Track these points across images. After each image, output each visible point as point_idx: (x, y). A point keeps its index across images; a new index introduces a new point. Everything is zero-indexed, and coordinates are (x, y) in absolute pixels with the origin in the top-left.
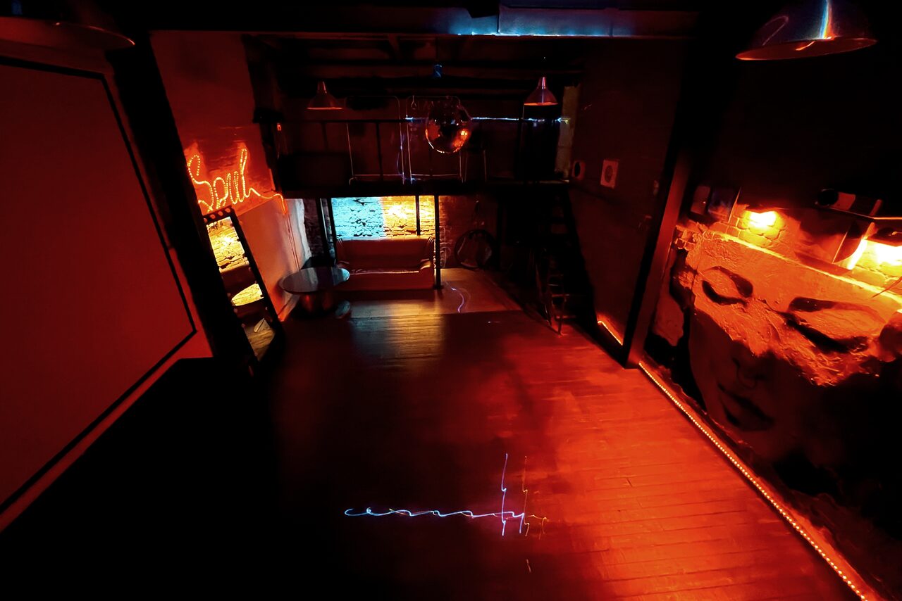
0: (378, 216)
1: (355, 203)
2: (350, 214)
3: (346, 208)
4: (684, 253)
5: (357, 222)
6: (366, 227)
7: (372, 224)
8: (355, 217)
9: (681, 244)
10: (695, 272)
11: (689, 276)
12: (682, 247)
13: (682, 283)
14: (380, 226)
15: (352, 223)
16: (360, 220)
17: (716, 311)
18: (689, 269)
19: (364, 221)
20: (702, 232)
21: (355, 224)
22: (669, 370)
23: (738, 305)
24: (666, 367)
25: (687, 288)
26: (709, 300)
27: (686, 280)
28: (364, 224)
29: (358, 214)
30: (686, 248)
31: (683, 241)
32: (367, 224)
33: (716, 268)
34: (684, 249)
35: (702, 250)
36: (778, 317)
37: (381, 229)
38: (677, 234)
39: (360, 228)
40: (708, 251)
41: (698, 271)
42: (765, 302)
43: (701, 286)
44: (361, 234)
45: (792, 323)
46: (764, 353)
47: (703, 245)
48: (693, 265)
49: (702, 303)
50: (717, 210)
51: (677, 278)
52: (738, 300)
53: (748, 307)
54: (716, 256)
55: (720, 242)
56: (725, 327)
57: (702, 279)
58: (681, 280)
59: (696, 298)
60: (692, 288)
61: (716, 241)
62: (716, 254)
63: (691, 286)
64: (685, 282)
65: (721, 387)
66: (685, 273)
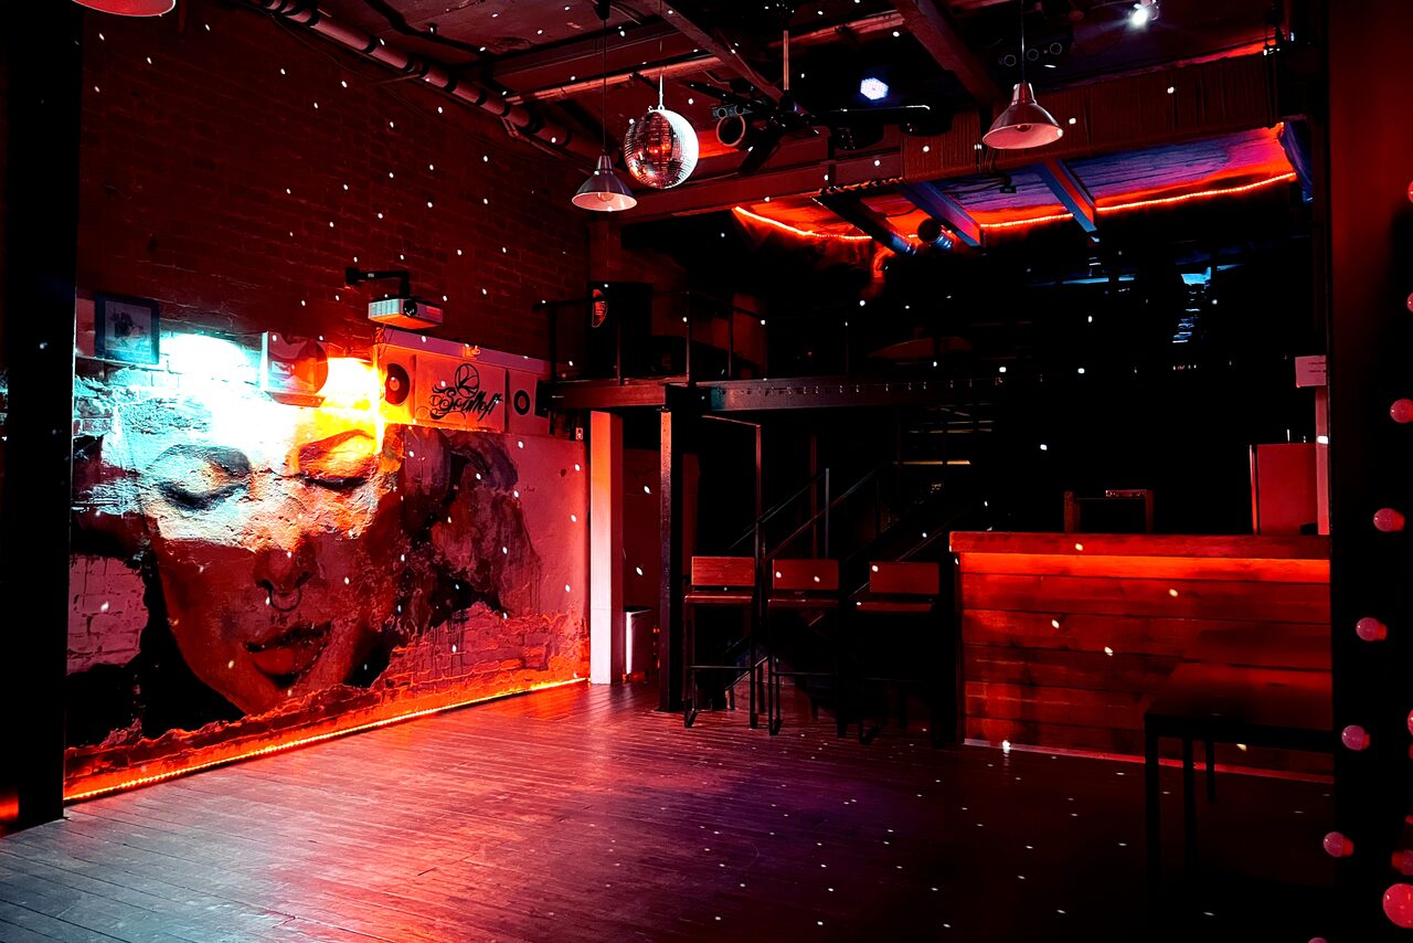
4: (93, 445)
10: (134, 475)
11: (124, 489)
13: (107, 510)
18: (116, 473)
20: (108, 394)
23: (238, 495)
25: (131, 513)
26: (185, 513)
27: (114, 500)
30: (91, 433)
33: (171, 452)
34: (83, 435)
36: (292, 483)
41: (140, 469)
42: (270, 471)
43: (158, 495)
45: (311, 481)
46: (299, 542)
48: (122, 463)
49: (176, 526)
50: (126, 346)
51: (85, 506)
52: (234, 488)
53: (251, 490)
54: (161, 430)
55: (160, 402)
56: (234, 540)
57: (155, 482)
58: (104, 505)
59: (159, 523)
60: (141, 509)
61: (151, 401)
62: (160, 426)
63: (136, 507)
64: (115, 505)
65: (251, 646)
66: (107, 487)
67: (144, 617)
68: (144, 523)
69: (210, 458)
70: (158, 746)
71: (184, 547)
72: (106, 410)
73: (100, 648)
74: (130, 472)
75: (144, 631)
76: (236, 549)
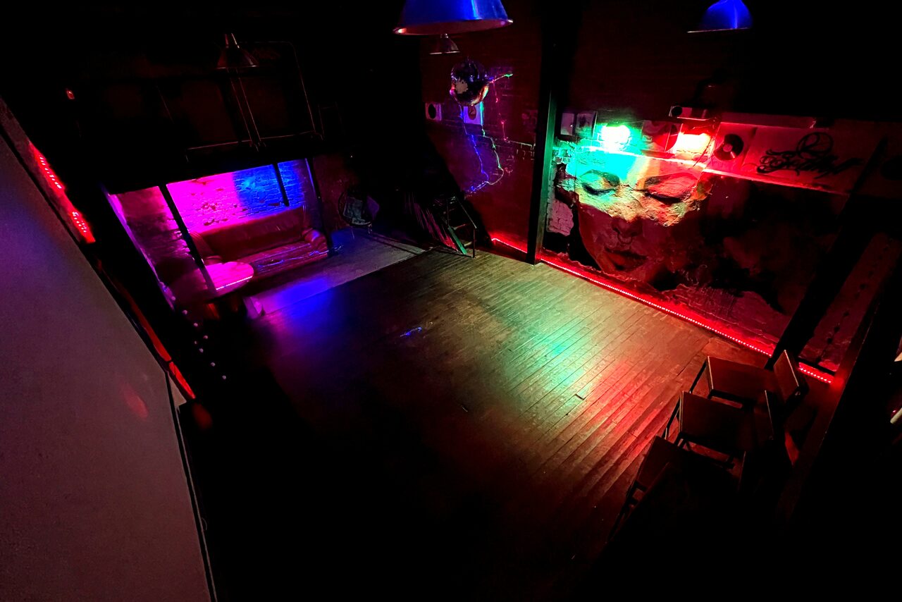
2: (192, 199)
4: (563, 166)
5: (203, 208)
6: (217, 211)
7: (225, 206)
8: (199, 201)
9: (559, 160)
10: (575, 178)
11: (571, 182)
12: (560, 162)
13: (566, 189)
14: (236, 206)
15: (197, 210)
16: (207, 204)
17: (596, 201)
18: (570, 177)
19: (213, 204)
21: (202, 211)
23: (611, 193)
24: (564, 252)
25: (571, 191)
26: (590, 195)
27: (568, 186)
28: (214, 208)
29: (202, 198)
31: (560, 157)
33: (590, 172)
34: (562, 163)
35: (577, 161)
36: (638, 193)
37: (238, 210)
38: (554, 154)
39: (210, 213)
42: (628, 186)
43: (581, 187)
44: (213, 221)
45: (649, 194)
46: (634, 218)
47: (577, 157)
48: (572, 173)
49: (585, 199)
50: (582, 130)
51: (560, 186)
52: (610, 190)
53: (618, 192)
54: (588, 163)
57: (582, 182)
58: (565, 187)
59: (580, 196)
60: (575, 190)
63: (573, 189)
64: (568, 188)
65: (608, 250)
66: (566, 181)
67: (572, 225)
68: (575, 195)
69: (604, 176)
71: (586, 207)
72: (570, 154)
73: (560, 228)
74: (573, 177)
75: (572, 228)
76: (604, 213)
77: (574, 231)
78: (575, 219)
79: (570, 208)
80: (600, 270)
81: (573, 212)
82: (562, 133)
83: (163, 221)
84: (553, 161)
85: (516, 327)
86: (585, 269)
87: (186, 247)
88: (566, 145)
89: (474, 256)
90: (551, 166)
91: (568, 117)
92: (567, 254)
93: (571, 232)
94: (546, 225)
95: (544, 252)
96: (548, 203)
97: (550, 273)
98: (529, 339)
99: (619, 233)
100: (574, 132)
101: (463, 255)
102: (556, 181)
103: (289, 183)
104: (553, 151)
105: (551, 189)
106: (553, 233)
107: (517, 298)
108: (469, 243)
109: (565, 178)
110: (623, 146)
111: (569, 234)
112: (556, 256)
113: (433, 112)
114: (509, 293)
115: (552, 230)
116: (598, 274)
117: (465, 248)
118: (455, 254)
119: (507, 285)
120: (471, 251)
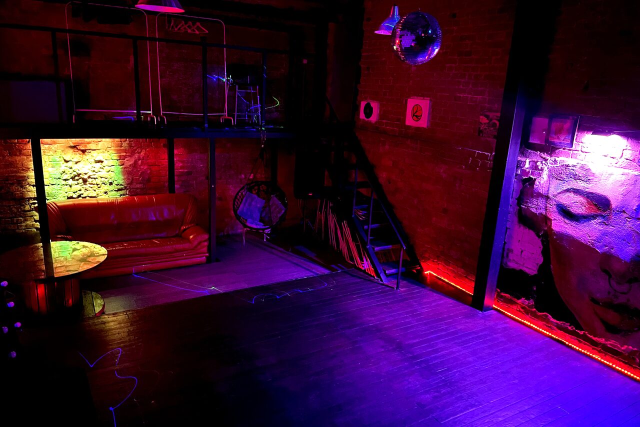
0: (108, 168)
1: (71, 150)
2: (63, 166)
3: (56, 157)
4: (532, 182)
5: (73, 178)
6: (88, 186)
7: (98, 181)
8: (71, 171)
9: (524, 172)
10: (547, 198)
11: (541, 202)
12: (527, 176)
13: (534, 210)
14: (111, 184)
15: (65, 180)
16: (79, 175)
17: (577, 230)
18: (540, 195)
19: (86, 177)
20: (546, 160)
21: (71, 182)
22: (532, 300)
23: (599, 220)
24: (528, 299)
25: (541, 214)
26: (567, 221)
27: (535, 206)
28: (85, 181)
29: (75, 167)
30: (532, 177)
31: (528, 170)
32: (90, 180)
33: (568, 191)
34: (530, 177)
35: (549, 176)
37: (111, 188)
38: (520, 165)
39: (79, 187)
40: (556, 175)
41: (550, 195)
42: (624, 212)
43: (555, 209)
44: (79, 196)
47: (550, 171)
48: (542, 191)
49: (559, 224)
50: (558, 138)
51: (525, 206)
52: (597, 216)
53: (608, 220)
54: (566, 180)
55: (567, 166)
56: (590, 242)
57: (555, 203)
58: (532, 207)
59: (553, 222)
60: (546, 213)
61: (563, 165)
62: (566, 178)
63: (544, 212)
64: (536, 209)
65: (595, 301)
66: (534, 200)
67: (541, 260)
68: (546, 220)
69: (588, 197)
70: (541, 316)
71: (563, 237)
72: (542, 168)
73: (524, 264)
74: (545, 196)
75: (541, 265)
76: (589, 246)
77: (544, 268)
78: (545, 252)
79: (539, 236)
80: (581, 329)
81: (543, 242)
82: (530, 141)
83: (22, 187)
84: (517, 175)
85: (449, 389)
86: (560, 328)
87: (36, 221)
88: (537, 156)
89: (397, 288)
90: (514, 180)
91: (540, 122)
92: (532, 302)
93: (538, 271)
94: (503, 257)
95: (499, 296)
96: (507, 228)
97: (506, 325)
98: (466, 409)
99: (610, 276)
100: (547, 141)
101: (383, 284)
102: (521, 200)
103: (181, 168)
104: (518, 161)
105: (512, 209)
106: (514, 270)
107: (454, 350)
108: (393, 271)
109: (533, 197)
110: (615, 161)
111: (536, 273)
112: (516, 303)
113: (369, 111)
114: (443, 342)
115: (512, 265)
116: (578, 335)
117: (387, 276)
118: (372, 281)
119: (442, 330)
120: (394, 281)
